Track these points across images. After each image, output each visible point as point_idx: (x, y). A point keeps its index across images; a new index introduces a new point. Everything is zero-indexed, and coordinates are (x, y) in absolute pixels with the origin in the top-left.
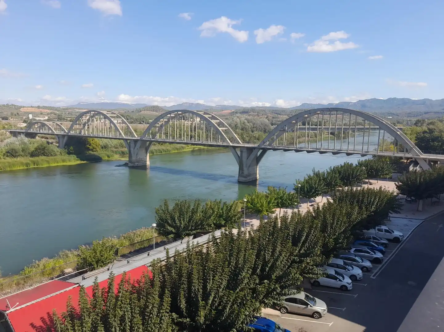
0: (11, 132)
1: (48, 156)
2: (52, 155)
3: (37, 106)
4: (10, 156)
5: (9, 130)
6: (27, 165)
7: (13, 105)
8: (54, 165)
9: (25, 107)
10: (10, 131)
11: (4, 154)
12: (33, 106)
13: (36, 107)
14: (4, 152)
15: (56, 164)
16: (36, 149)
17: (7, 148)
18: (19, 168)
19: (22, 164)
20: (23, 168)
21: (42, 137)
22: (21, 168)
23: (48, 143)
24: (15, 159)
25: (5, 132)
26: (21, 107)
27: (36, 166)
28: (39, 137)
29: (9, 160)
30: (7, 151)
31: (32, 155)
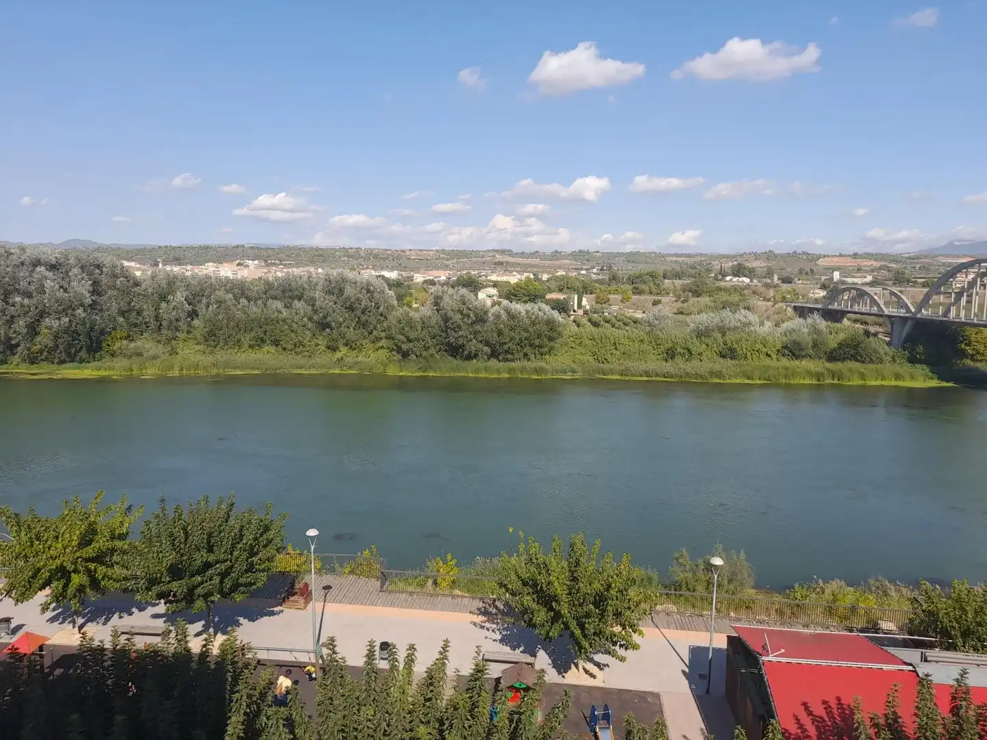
0: (795, 308)
1: (863, 362)
2: (872, 361)
3: (852, 253)
4: (789, 355)
5: (793, 305)
6: (819, 376)
7: (804, 253)
8: (873, 383)
9: (828, 256)
10: (795, 306)
11: (778, 351)
12: (843, 254)
13: (849, 256)
14: (779, 346)
15: (878, 383)
16: (841, 345)
17: (784, 339)
18: (802, 382)
19: (809, 374)
20: (811, 382)
21: (856, 321)
22: (807, 381)
23: (867, 333)
24: (797, 362)
25: (785, 307)
26: (819, 257)
27: (836, 381)
28: (848, 319)
29: (785, 362)
30: (784, 345)
31: (832, 357)
